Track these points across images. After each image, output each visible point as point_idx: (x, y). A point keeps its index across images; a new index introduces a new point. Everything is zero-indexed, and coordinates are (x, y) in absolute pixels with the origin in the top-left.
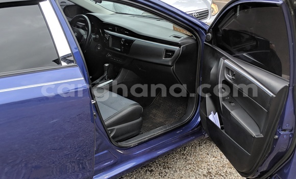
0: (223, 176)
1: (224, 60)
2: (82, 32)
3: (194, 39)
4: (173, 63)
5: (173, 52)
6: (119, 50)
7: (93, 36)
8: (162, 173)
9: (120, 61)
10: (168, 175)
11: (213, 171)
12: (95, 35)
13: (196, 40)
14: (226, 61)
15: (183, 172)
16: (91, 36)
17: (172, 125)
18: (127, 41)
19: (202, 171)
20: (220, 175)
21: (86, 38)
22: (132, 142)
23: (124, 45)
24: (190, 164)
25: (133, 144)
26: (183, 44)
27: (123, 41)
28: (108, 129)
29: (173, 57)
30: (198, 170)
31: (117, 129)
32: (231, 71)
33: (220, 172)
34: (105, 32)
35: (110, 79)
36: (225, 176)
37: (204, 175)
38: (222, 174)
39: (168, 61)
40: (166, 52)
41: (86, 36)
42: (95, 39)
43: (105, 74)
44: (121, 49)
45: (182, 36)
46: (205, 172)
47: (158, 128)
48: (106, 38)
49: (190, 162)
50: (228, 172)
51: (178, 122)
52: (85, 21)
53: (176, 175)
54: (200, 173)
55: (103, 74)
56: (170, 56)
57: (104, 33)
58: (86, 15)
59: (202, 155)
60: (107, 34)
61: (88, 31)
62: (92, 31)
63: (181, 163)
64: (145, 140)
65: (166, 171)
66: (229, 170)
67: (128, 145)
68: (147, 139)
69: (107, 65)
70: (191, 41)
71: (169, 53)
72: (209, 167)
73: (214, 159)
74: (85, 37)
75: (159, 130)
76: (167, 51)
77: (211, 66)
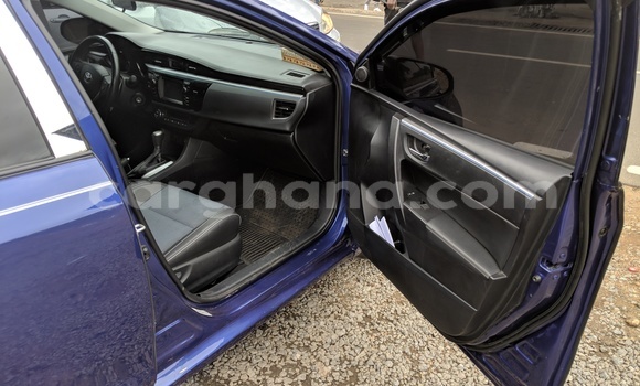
0: (392, 321)
1: (401, 119)
2: (101, 69)
3: (326, 77)
4: (292, 127)
5: (292, 105)
6: (181, 103)
7: (125, 78)
8: (284, 329)
9: (183, 125)
10: (295, 332)
11: (373, 314)
12: (129, 74)
13: (331, 80)
14: (405, 121)
15: (322, 323)
16: (120, 77)
17: (297, 242)
18: (194, 84)
19: (354, 315)
20: (387, 319)
21: (110, 82)
22: (228, 288)
23: (189, 93)
24: (331, 303)
25: (229, 291)
26: (310, 88)
27: (186, 86)
28: (174, 269)
29: (293, 115)
30: (346, 315)
31: (195, 266)
32: (418, 140)
33: (386, 314)
34: (147, 68)
35: (168, 161)
36: (395, 321)
37: (360, 324)
38: (391, 318)
39: (284, 124)
40: (277, 105)
41: (110, 77)
42: (129, 83)
43: (157, 152)
44: (184, 101)
45: (304, 73)
46: (360, 318)
47: (273, 252)
48: (150, 80)
49: (330, 299)
50: (399, 313)
51: (306, 234)
52: (105, 48)
53: (310, 331)
54: (352, 320)
55: (152, 152)
56: (285, 114)
57: (146, 70)
58: (106, 37)
59: (347, 283)
60: (153, 72)
61: (113, 67)
62: (122, 68)
63: (314, 304)
64: (252, 279)
65: (291, 322)
66: (399, 308)
67: (220, 296)
68: (255, 276)
69: (158, 134)
70: (322, 82)
71: (284, 108)
72: (364, 307)
73: (369, 288)
74: (109, 80)
75: (274, 255)
76: (280, 103)
77: (370, 130)
